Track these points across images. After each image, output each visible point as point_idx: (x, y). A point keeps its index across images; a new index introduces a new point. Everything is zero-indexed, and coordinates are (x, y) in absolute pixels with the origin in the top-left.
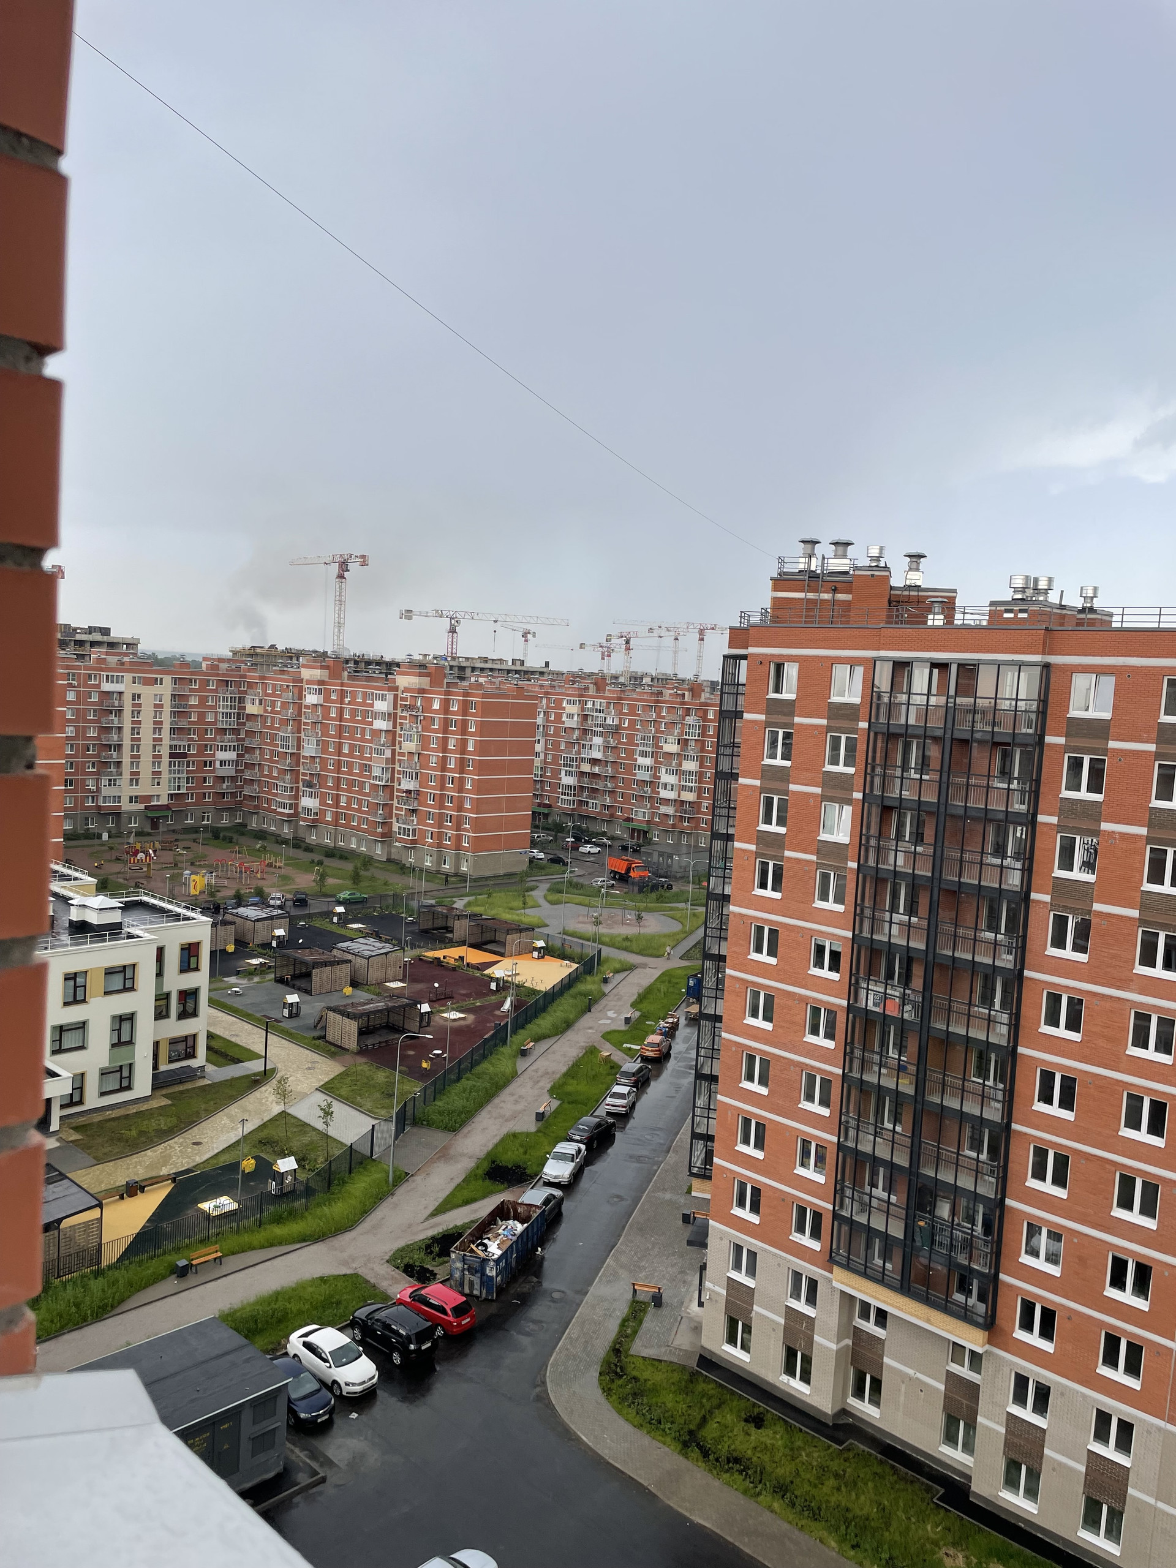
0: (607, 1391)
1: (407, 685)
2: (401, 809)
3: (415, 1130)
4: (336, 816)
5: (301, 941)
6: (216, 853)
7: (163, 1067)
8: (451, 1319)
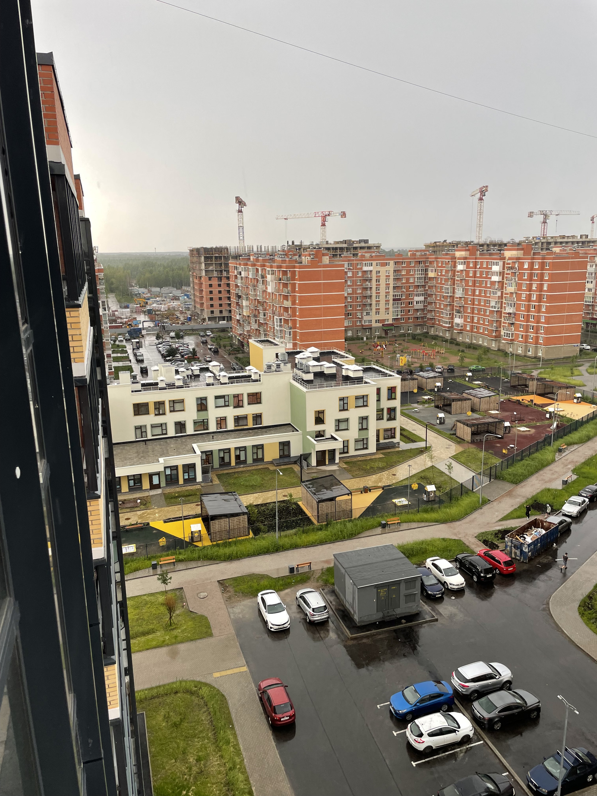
0: (582, 615)
1: (510, 256)
2: (506, 323)
3: (496, 481)
4: (472, 327)
5: (448, 389)
6: (413, 346)
7: (382, 441)
8: (503, 566)
